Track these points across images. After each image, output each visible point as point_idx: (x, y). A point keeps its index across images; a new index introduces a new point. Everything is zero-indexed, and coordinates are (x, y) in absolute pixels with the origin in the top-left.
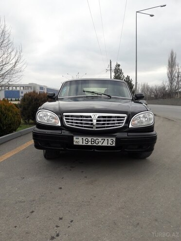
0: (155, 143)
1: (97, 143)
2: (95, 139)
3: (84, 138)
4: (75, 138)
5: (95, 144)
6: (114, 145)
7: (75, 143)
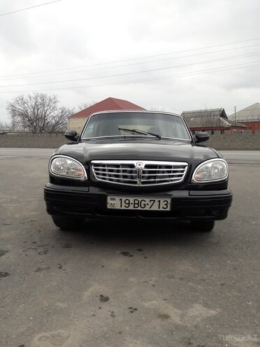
0: (230, 206)
1: (143, 206)
2: (140, 200)
3: (124, 199)
4: (109, 198)
5: (139, 208)
6: (168, 209)
7: (109, 207)
